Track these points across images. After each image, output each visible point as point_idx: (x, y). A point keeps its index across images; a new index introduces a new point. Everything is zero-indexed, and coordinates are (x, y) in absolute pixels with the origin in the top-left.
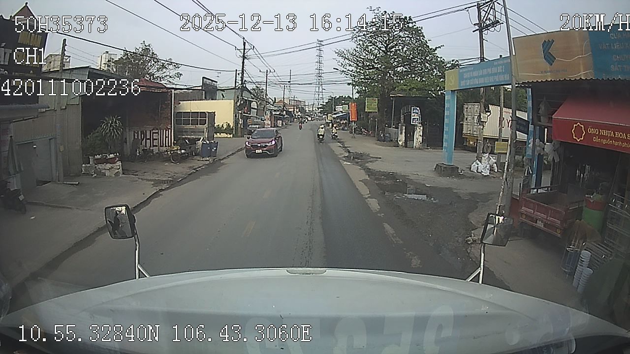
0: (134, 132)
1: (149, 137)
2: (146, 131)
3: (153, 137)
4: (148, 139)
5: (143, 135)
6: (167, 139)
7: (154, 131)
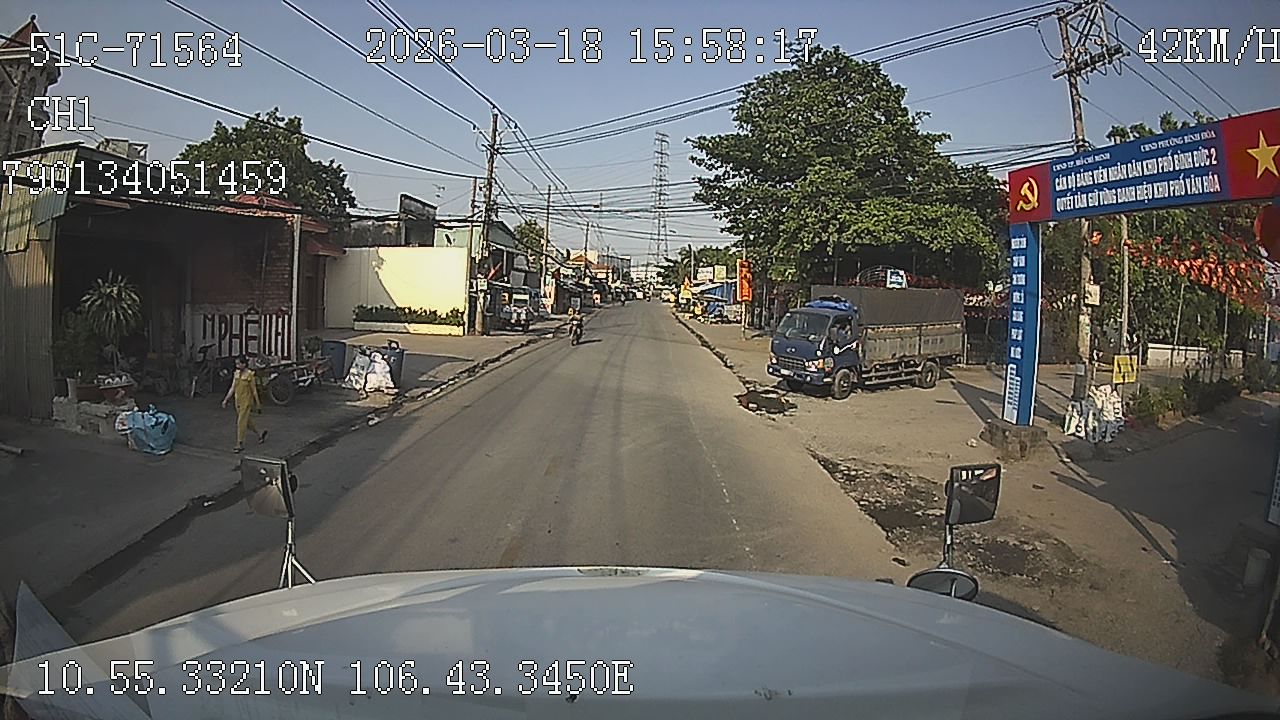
0: (206, 317)
1: (238, 333)
2: (231, 317)
3: (247, 332)
4: (236, 336)
5: (223, 325)
6: (280, 338)
7: (249, 317)
